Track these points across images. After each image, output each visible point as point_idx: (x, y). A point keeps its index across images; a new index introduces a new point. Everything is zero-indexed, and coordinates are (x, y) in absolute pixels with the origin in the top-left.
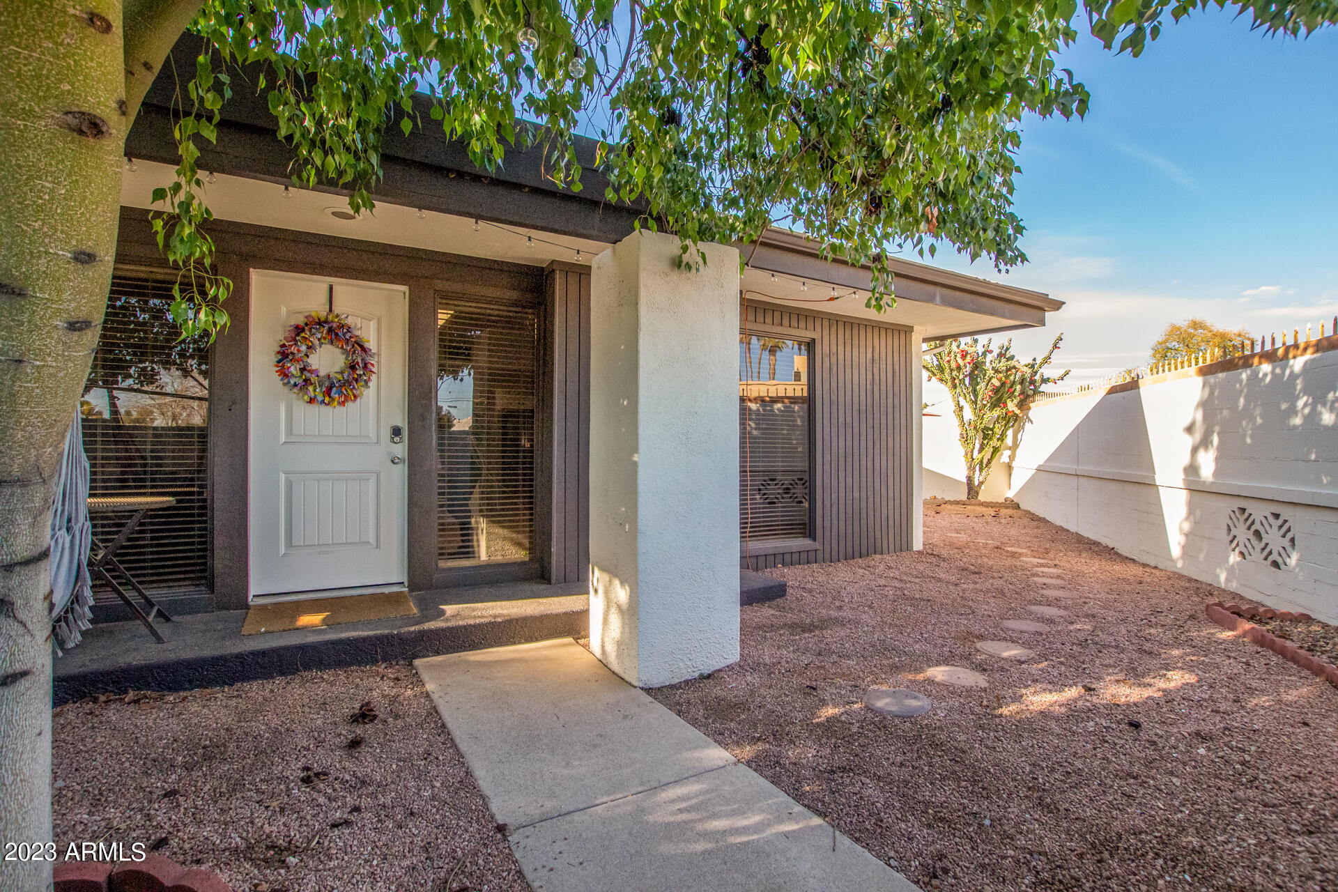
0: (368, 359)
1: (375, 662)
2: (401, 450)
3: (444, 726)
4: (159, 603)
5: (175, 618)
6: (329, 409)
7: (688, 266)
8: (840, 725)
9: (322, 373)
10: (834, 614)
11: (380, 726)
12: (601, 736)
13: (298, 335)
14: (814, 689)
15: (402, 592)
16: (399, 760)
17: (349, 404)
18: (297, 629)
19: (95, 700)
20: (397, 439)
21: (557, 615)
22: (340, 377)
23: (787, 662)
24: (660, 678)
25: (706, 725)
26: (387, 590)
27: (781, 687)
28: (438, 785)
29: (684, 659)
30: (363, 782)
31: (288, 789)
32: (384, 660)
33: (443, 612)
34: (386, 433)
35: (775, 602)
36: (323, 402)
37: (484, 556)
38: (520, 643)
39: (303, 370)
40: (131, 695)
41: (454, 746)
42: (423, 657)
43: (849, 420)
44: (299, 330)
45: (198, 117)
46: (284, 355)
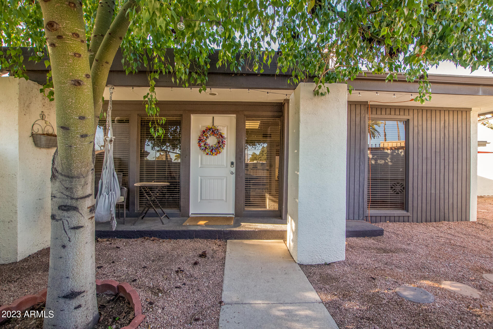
0: (223, 140)
1: (216, 239)
2: (233, 169)
3: (224, 263)
4: (166, 213)
5: (171, 218)
6: (212, 156)
7: (322, 94)
8: (378, 298)
9: (211, 145)
10: (404, 246)
11: (206, 259)
12: (273, 279)
13: (204, 133)
14: (374, 279)
15: (232, 217)
16: (205, 272)
17: (218, 155)
18: (197, 225)
19: (145, 238)
20: (232, 166)
21: (278, 231)
22: (215, 146)
23: (367, 265)
24: (306, 260)
25: (316, 284)
26: (228, 216)
27: (359, 275)
28: (211, 282)
29: (318, 255)
30: (192, 276)
31: (171, 273)
32: (219, 239)
33: (241, 225)
34: (229, 164)
35: (377, 237)
36: (210, 154)
37: (268, 208)
38: (264, 239)
39: (205, 144)
40: (153, 238)
41: (223, 271)
42: (231, 239)
43: (429, 156)
44: (204, 132)
45: (154, 72)
46: (200, 140)
